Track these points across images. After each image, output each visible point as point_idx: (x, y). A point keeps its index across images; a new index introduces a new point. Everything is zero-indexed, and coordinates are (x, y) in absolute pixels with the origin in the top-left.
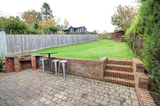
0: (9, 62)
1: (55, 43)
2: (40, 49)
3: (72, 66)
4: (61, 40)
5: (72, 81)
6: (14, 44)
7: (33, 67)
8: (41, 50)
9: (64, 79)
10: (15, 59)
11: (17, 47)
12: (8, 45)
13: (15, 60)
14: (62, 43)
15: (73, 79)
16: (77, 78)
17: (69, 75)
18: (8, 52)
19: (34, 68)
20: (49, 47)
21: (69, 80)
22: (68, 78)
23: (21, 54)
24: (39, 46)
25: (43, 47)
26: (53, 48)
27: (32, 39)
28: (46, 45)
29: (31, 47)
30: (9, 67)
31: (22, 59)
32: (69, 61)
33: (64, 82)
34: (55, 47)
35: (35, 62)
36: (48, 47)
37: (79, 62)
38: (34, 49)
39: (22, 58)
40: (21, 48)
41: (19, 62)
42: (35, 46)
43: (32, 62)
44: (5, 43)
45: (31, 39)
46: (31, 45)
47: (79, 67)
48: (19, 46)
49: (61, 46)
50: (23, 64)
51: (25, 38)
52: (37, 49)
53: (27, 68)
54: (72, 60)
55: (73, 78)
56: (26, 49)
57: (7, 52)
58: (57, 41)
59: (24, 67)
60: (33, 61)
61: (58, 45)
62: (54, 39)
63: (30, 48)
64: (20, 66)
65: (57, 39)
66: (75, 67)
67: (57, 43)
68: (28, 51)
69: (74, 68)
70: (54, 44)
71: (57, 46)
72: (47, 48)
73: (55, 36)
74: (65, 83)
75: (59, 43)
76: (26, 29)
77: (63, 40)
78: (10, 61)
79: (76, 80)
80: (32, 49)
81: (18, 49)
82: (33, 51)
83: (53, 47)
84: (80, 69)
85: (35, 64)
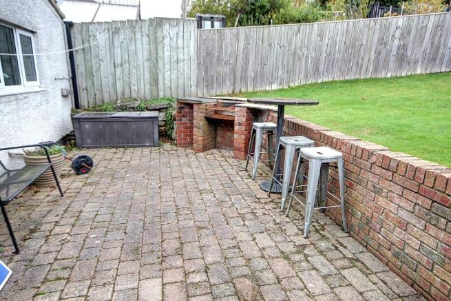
0: (184, 116)
1: (366, 60)
2: (292, 85)
3: (364, 191)
4: (404, 47)
5: (325, 277)
6: (215, 60)
7: (236, 145)
8: (293, 89)
9: (301, 240)
10: (195, 107)
11: (221, 70)
12: (199, 64)
13: (195, 114)
14: (402, 59)
15: (340, 263)
16: (366, 272)
17: (340, 234)
18: (197, 87)
19: (239, 149)
20: (330, 79)
21: (318, 260)
22: (323, 245)
23: (229, 95)
24: (290, 71)
25: (306, 77)
26: (347, 81)
27: (270, 45)
28: (317, 69)
29: (262, 73)
30: (183, 132)
31: (216, 112)
32: (354, 157)
33: (287, 258)
34: (357, 81)
35: (243, 128)
36: (325, 79)
37: (407, 184)
38: (271, 84)
39: (217, 109)
40: (232, 77)
41: (204, 119)
42: (277, 72)
43: (236, 128)
44: (193, 58)
45: (266, 43)
46: (263, 65)
47: (402, 214)
48: (227, 69)
49: (391, 78)
50: (216, 130)
51: (247, 39)
52: (281, 84)
53: (226, 145)
54: (373, 159)
55: (345, 257)
56: (244, 78)
57: (196, 84)
58: (378, 53)
59: (219, 139)
60: (240, 124)
61: (376, 70)
62: (364, 43)
63: (259, 78)
64: (208, 133)
65: (376, 40)
66: (382, 201)
67: (377, 59)
68: (250, 90)
69: (372, 204)
70: (354, 66)
71: (369, 76)
72: (320, 81)
73: (368, 26)
74: (281, 266)
75: (386, 61)
76: (282, 10)
77: (410, 45)
78: (187, 113)
79: (354, 281)
80: (263, 82)
81: (224, 80)
82: (268, 88)
83: (352, 78)
84: (405, 226)
85: (243, 137)
